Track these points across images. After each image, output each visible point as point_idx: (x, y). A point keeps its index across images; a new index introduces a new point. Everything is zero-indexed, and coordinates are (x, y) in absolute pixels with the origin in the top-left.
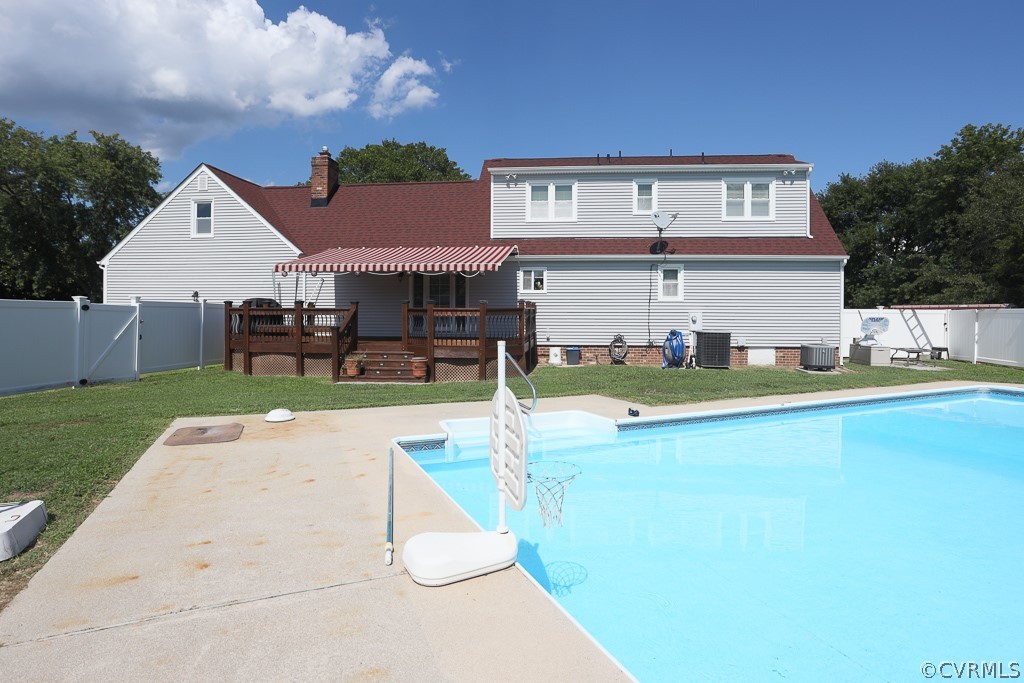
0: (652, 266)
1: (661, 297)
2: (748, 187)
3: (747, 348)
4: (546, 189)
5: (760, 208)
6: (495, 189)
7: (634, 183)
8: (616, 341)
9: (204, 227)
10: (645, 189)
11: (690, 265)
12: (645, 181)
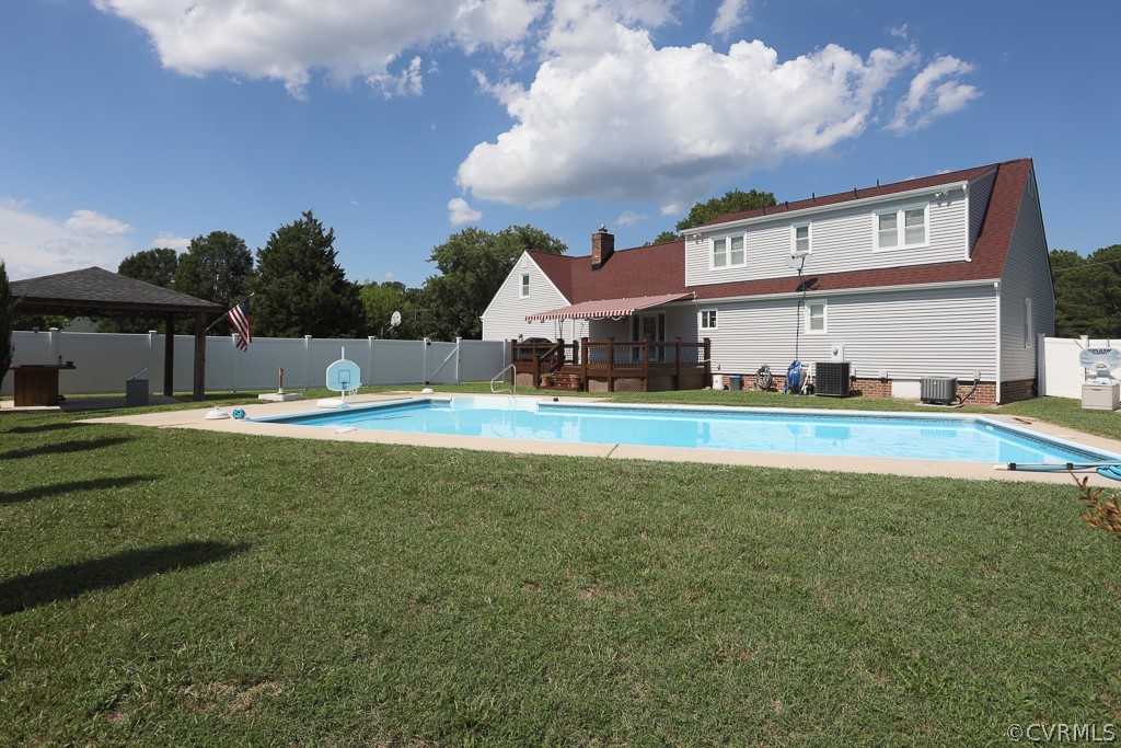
0: (800, 302)
1: (807, 330)
2: (901, 216)
3: (891, 380)
4: (724, 241)
5: (914, 235)
6: (688, 245)
7: (792, 227)
8: (760, 371)
9: (526, 292)
10: (802, 231)
11: (833, 300)
12: (801, 224)
